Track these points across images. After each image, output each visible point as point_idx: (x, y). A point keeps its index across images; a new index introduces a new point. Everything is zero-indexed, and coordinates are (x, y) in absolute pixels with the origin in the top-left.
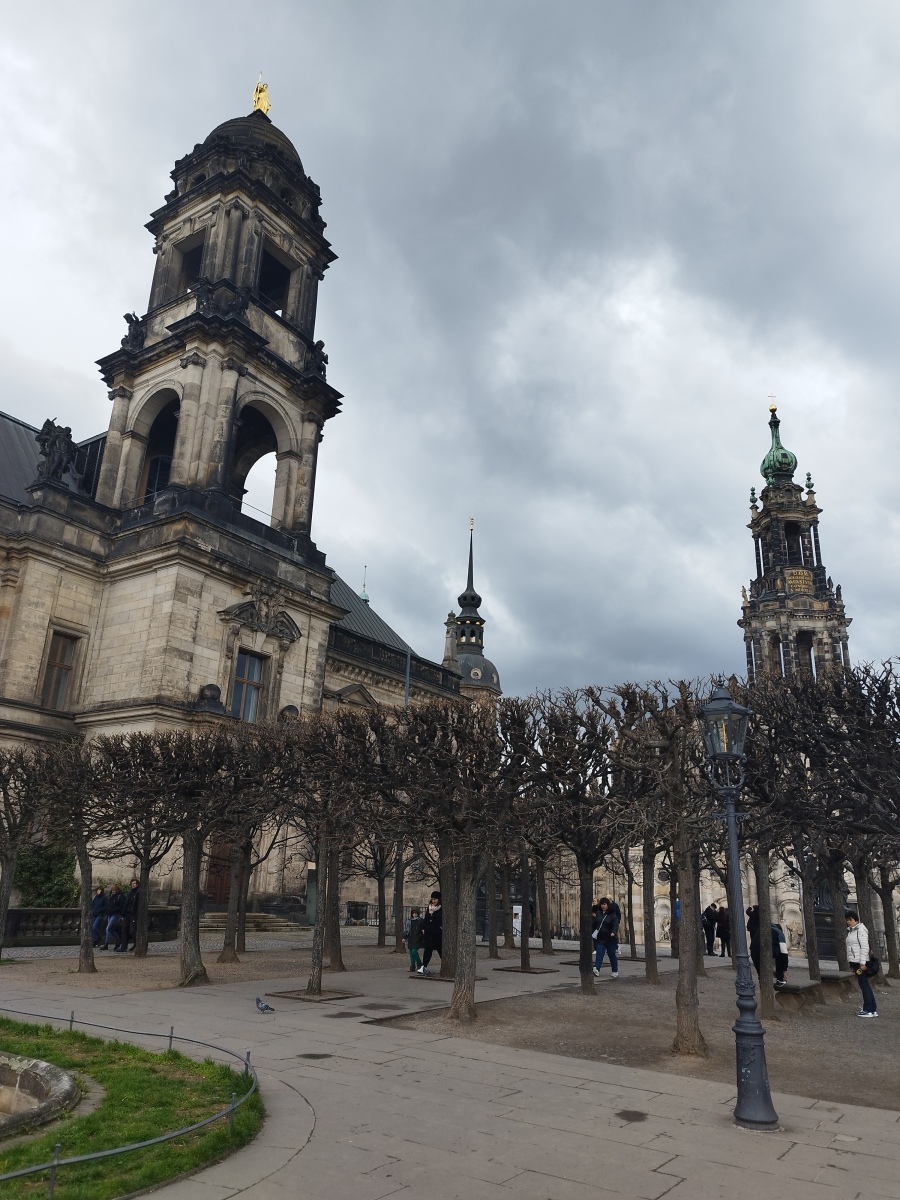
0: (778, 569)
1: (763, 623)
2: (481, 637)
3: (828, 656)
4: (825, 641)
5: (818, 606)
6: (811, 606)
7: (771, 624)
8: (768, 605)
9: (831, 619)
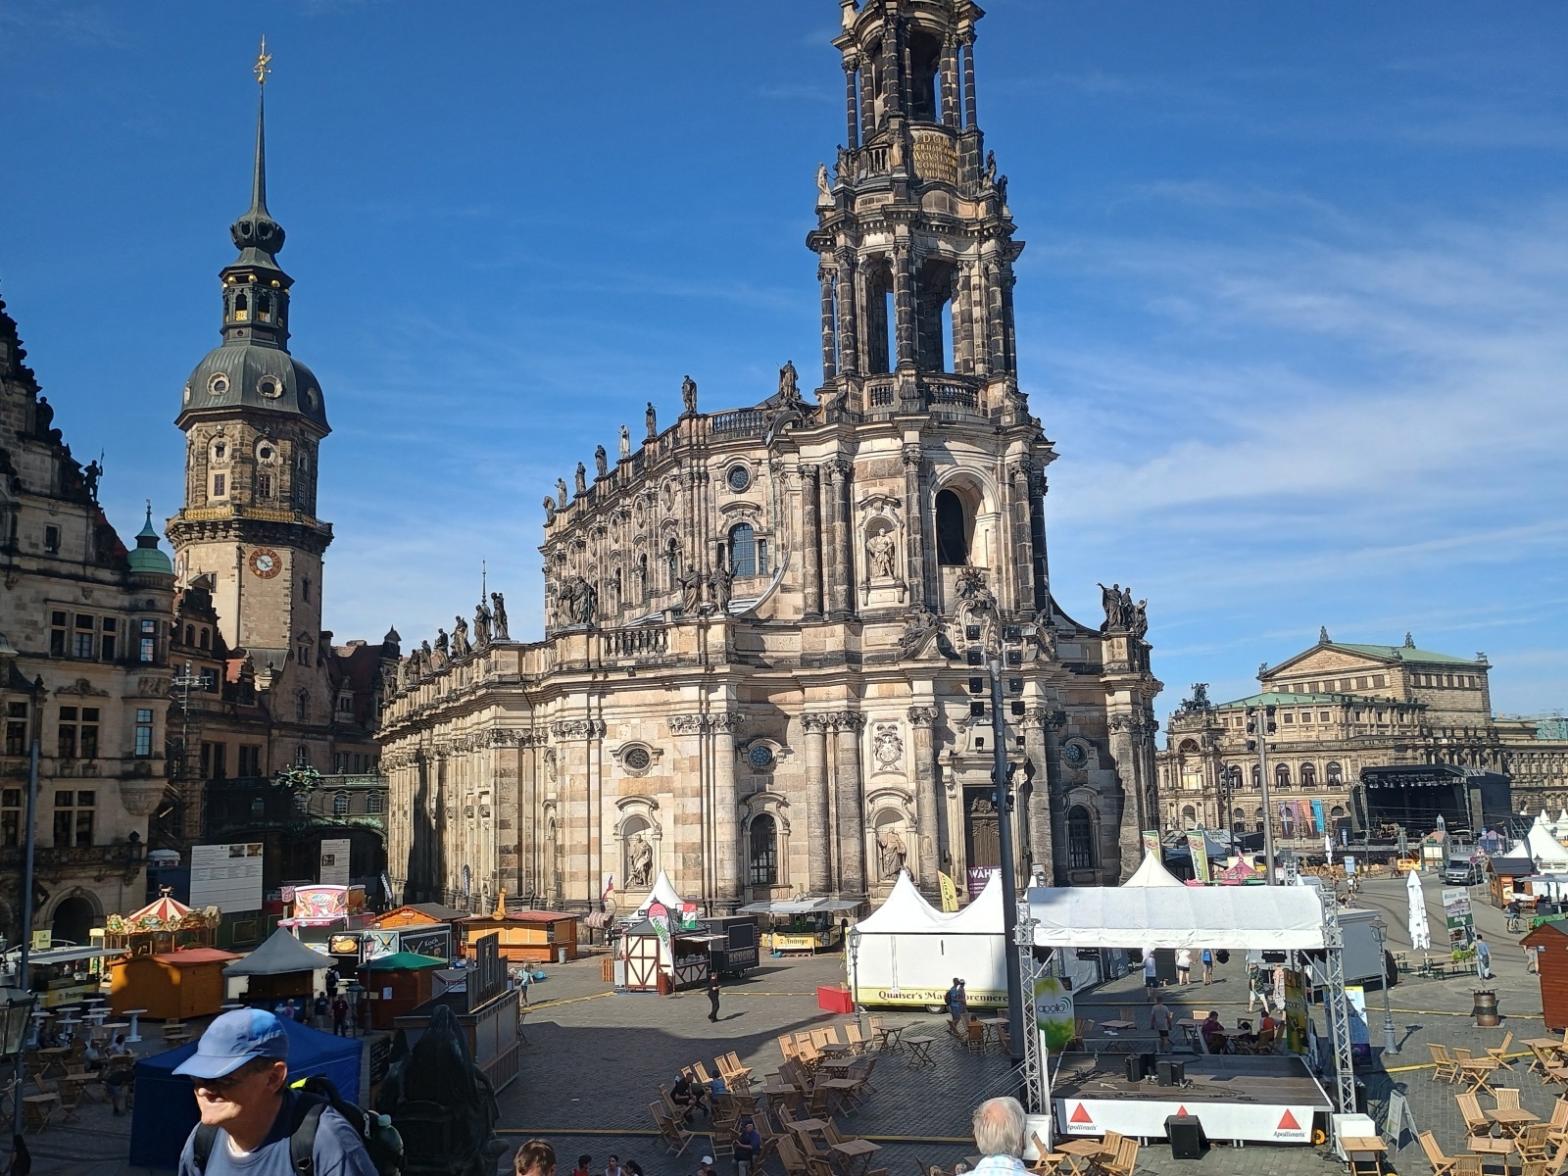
0: (895, 124)
1: (858, 240)
2: (283, 312)
3: (977, 312)
4: (975, 281)
5: (965, 209)
6: (953, 208)
7: (874, 240)
8: (871, 201)
9: (987, 239)
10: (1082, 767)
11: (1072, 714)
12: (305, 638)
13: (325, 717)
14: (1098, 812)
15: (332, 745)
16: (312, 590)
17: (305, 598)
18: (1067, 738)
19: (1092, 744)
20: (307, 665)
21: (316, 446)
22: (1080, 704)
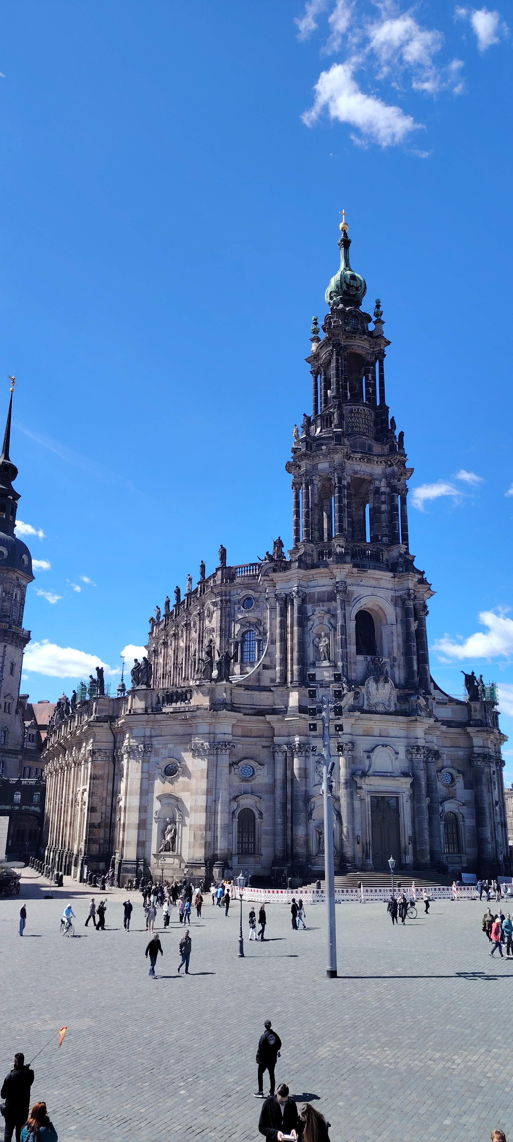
0: (336, 402)
1: (315, 466)
2: (13, 514)
5: (377, 448)
6: (370, 448)
7: (323, 466)
8: (322, 444)
9: (390, 465)
10: (452, 787)
11: (446, 753)
12: (9, 696)
13: (18, 744)
14: (463, 817)
15: (21, 762)
16: (16, 669)
17: (12, 673)
18: (443, 768)
19: (459, 772)
20: (9, 713)
21: (25, 587)
22: (451, 747)
